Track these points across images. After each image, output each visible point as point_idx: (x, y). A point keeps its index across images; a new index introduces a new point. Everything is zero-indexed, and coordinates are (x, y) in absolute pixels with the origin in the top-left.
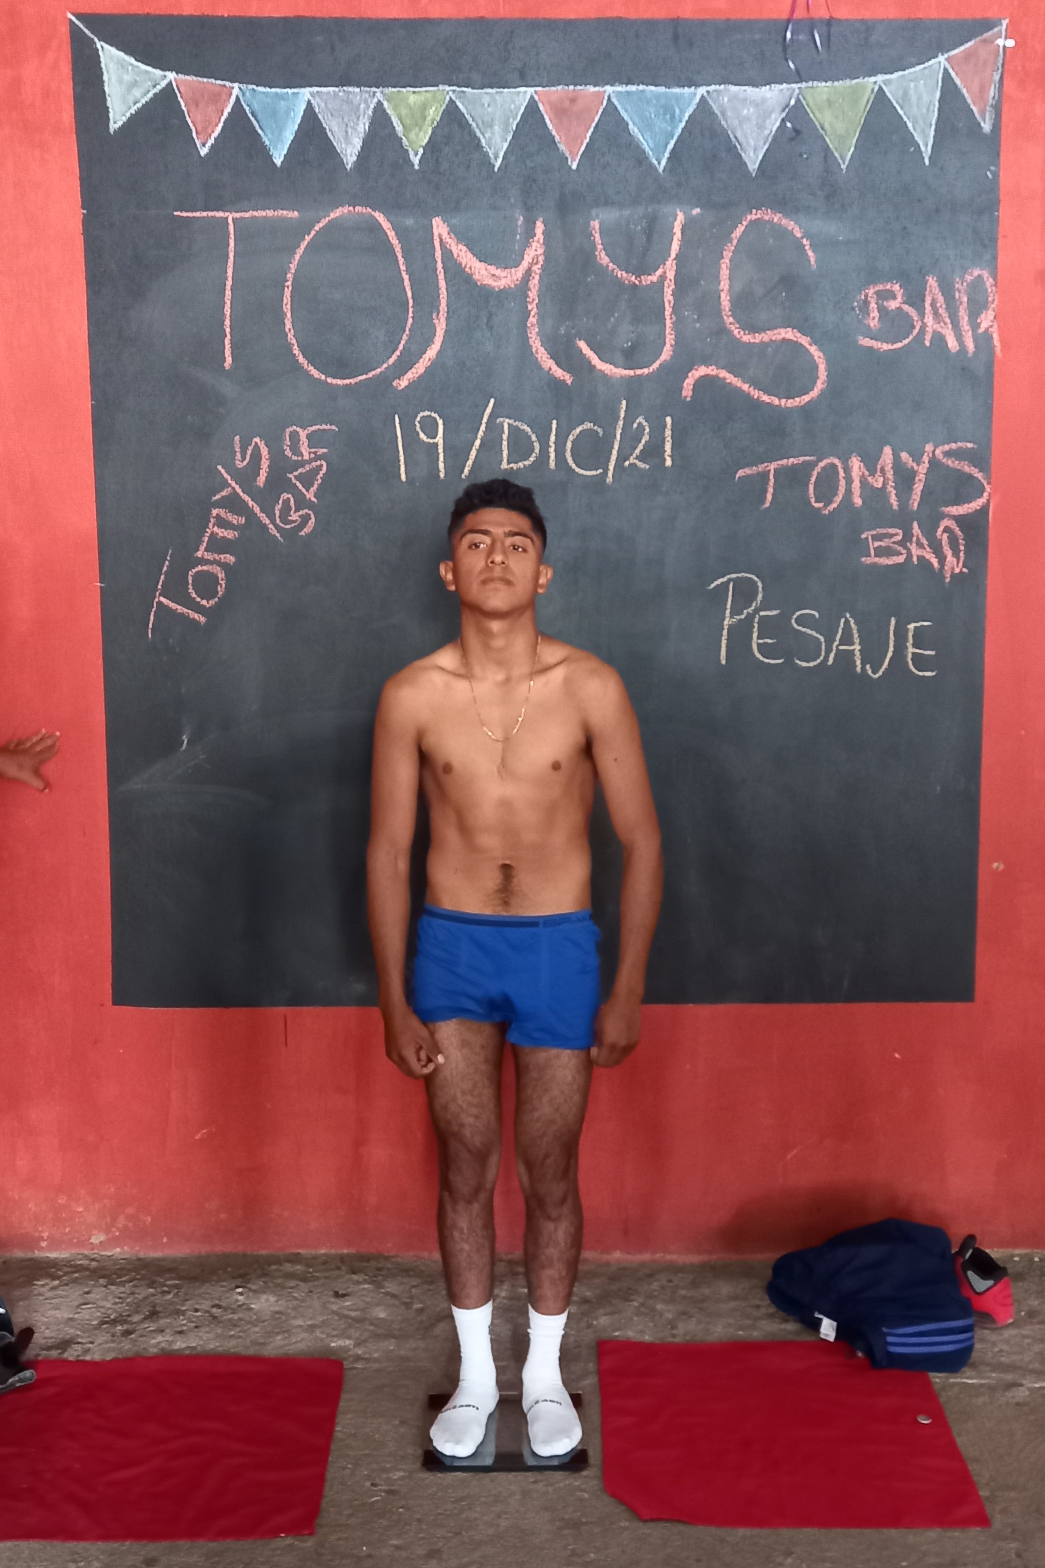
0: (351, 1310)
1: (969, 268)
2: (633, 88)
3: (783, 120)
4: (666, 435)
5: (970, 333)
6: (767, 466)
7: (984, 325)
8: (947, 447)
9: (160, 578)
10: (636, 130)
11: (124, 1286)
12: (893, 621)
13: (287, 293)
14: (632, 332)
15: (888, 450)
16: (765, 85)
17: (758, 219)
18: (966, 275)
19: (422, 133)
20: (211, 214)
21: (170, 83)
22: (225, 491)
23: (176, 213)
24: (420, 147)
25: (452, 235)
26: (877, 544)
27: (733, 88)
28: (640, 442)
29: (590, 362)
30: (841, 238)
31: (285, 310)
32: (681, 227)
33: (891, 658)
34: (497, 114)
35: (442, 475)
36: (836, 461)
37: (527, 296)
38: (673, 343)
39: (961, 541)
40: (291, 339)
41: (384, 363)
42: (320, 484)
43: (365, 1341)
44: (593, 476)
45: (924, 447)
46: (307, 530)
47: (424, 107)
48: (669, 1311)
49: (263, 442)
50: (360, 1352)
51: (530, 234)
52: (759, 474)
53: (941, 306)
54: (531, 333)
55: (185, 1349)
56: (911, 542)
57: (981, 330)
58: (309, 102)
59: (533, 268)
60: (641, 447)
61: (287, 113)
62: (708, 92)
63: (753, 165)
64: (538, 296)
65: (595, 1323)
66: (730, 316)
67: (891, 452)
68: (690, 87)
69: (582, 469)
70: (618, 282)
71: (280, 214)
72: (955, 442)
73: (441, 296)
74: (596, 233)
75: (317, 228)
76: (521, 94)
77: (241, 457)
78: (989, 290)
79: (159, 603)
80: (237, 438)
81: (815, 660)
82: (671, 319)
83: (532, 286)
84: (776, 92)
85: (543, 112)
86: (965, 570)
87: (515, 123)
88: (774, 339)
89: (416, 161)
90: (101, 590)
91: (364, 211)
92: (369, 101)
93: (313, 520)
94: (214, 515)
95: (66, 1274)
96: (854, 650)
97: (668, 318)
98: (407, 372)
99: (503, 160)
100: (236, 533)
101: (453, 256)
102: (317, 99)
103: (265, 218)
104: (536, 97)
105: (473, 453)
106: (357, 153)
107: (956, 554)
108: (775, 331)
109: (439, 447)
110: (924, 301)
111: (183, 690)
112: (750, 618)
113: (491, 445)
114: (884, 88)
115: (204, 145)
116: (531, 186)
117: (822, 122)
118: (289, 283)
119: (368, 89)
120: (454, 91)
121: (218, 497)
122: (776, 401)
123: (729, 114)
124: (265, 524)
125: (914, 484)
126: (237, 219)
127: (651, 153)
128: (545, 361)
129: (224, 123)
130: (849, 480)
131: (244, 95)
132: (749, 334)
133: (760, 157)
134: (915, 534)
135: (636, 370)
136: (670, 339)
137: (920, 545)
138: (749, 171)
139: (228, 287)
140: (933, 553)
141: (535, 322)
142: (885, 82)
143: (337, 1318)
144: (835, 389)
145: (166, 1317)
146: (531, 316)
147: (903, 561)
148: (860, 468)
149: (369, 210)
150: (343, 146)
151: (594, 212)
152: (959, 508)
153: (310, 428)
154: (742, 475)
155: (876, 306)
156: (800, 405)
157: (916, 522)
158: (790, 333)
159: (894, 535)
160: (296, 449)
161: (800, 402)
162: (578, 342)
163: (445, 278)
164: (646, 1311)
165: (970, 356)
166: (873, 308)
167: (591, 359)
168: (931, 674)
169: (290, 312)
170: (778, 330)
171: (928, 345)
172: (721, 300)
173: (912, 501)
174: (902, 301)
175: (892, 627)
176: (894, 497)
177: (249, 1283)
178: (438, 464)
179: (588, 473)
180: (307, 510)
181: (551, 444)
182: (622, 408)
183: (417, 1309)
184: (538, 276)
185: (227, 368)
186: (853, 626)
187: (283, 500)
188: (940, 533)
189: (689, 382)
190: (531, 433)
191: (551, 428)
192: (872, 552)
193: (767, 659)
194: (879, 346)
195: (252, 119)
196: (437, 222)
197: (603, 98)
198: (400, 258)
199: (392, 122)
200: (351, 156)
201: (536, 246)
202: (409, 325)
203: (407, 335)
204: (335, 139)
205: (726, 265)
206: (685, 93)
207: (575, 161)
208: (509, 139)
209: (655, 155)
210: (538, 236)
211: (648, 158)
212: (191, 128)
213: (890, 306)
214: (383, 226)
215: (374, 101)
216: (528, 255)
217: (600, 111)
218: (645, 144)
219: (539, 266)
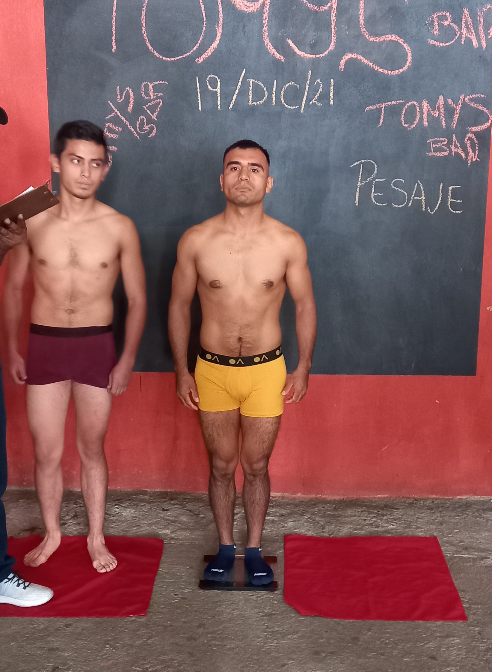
0: (170, 517)
1: (484, 5)
4: (331, 89)
5: (484, 38)
6: (381, 105)
7: (491, 34)
8: (471, 97)
12: (441, 185)
13: (143, 13)
14: (315, 36)
15: (441, 98)
18: (483, 8)
22: (112, 114)
26: (434, 146)
28: (318, 92)
29: (294, 50)
31: (142, 22)
33: (440, 204)
35: (219, 107)
36: (415, 103)
37: (263, 16)
38: (335, 41)
39: (476, 145)
40: (145, 37)
41: (191, 50)
42: (159, 111)
43: (176, 531)
44: (294, 109)
45: (460, 96)
46: (153, 134)
48: (322, 521)
49: (131, 90)
50: (173, 536)
52: (376, 109)
53: (470, 23)
54: (264, 35)
56: (452, 145)
57: (489, 37)
59: (266, 2)
60: (318, 94)
64: (268, 16)
65: (286, 525)
66: (364, 28)
67: (443, 99)
69: (288, 105)
70: (308, 9)
72: (475, 94)
73: (220, 16)
77: (120, 97)
80: (118, 87)
81: (402, 205)
82: (334, 29)
83: (265, 11)
86: (478, 159)
88: (385, 40)
93: (155, 130)
94: (107, 126)
95: (34, 497)
96: (422, 199)
98: (202, 55)
100: (117, 135)
105: (235, 96)
107: (474, 151)
108: (386, 36)
109: (218, 93)
110: (461, 21)
112: (371, 182)
113: (243, 93)
118: (144, 9)
121: (108, 117)
122: (386, 72)
124: (132, 131)
125: (454, 115)
128: (271, 50)
130: (422, 113)
132: (373, 37)
134: (454, 141)
135: (316, 55)
136: (333, 39)
137: (456, 147)
139: (114, 10)
140: (462, 151)
141: (267, 30)
143: (163, 520)
144: (416, 66)
145: (81, 518)
146: (265, 27)
147: (447, 154)
148: (427, 107)
152: (477, 128)
153: (154, 83)
154: (368, 109)
155: (437, 24)
156: (398, 74)
157: (454, 135)
158: (394, 37)
159: (443, 141)
160: (147, 93)
161: (398, 73)
162: (288, 40)
163: (222, 7)
164: (311, 521)
165: (484, 50)
166: (436, 24)
167: (294, 49)
168: (459, 212)
169: (144, 23)
170: (388, 35)
171: (463, 44)
172: (360, 20)
173: (453, 124)
174: (450, 21)
175: (441, 188)
176: (444, 122)
177: (121, 503)
178: (217, 102)
179: (292, 108)
180: (152, 125)
181: (273, 92)
182: (309, 74)
183: (201, 517)
184: (268, 6)
185: (113, 52)
186: (421, 187)
187: (141, 119)
188: (466, 140)
189: (343, 61)
190: (264, 87)
191: (274, 84)
192: (432, 149)
193: (378, 203)
194: (438, 44)
202: (204, 30)
203: (202, 36)
205: (362, 1)
213: (444, 24)
219: (269, 1)
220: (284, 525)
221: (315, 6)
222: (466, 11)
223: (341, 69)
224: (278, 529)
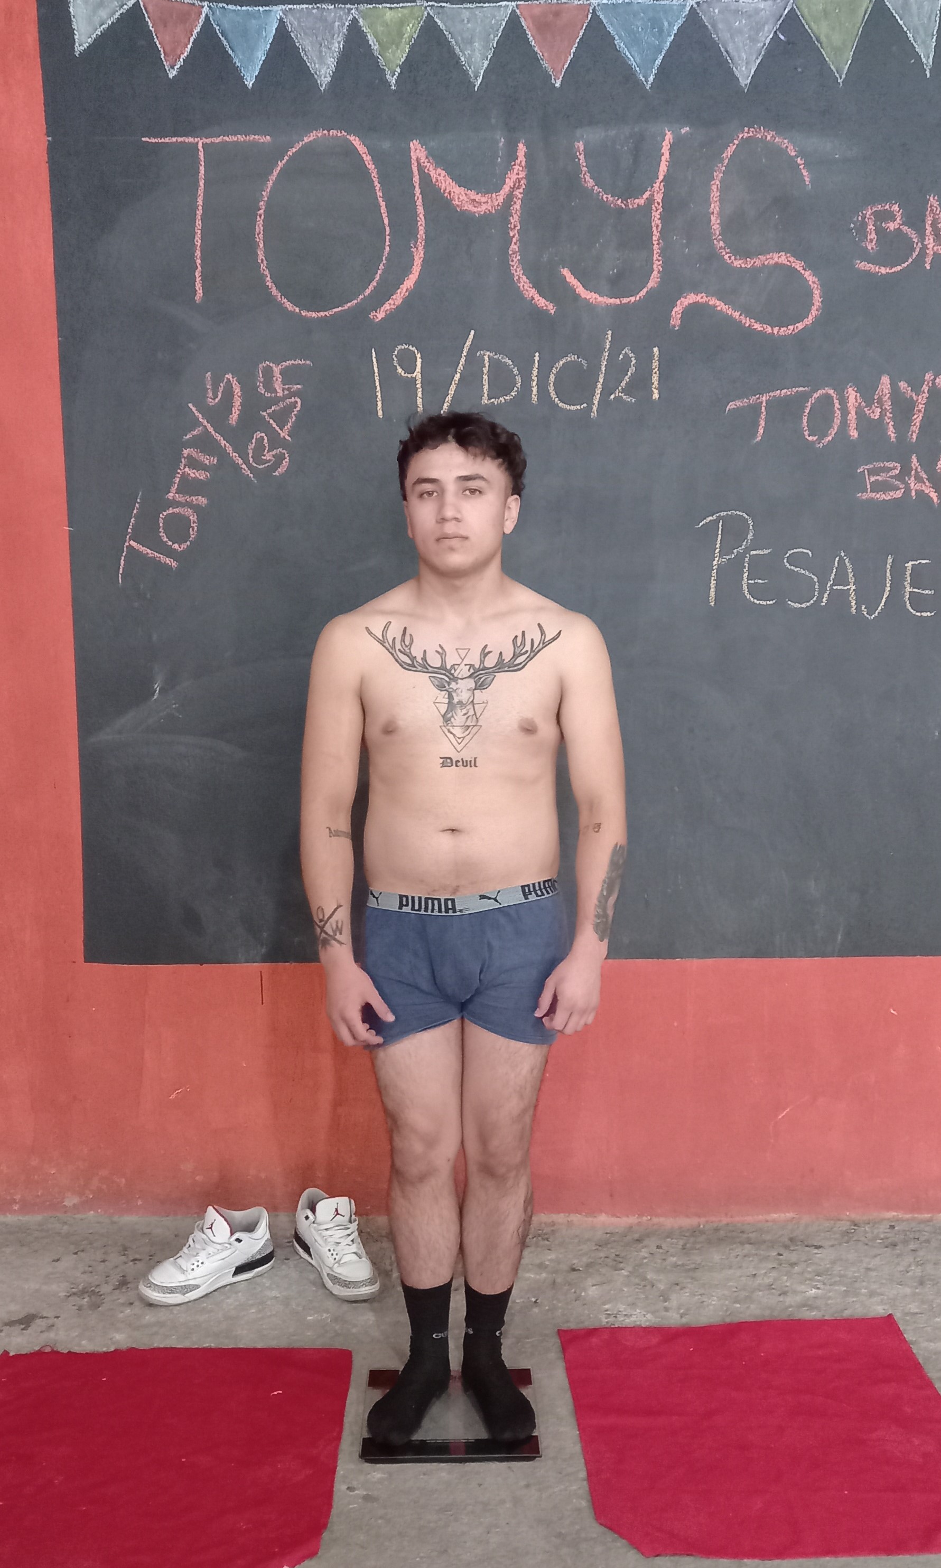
3: (776, 32)
4: (654, 367)
6: (758, 398)
9: (130, 522)
10: (622, 45)
11: (95, 1253)
12: (890, 561)
13: (260, 222)
14: (618, 259)
15: (885, 380)
17: (750, 137)
19: (399, 51)
20: (180, 139)
21: (137, 3)
22: (196, 431)
23: (144, 139)
24: (397, 66)
25: (430, 158)
26: (872, 479)
28: (626, 374)
29: (574, 291)
30: (837, 156)
31: (258, 240)
32: (669, 147)
33: (886, 598)
34: (477, 31)
36: (831, 392)
37: (508, 222)
38: (661, 269)
40: (264, 270)
41: (360, 294)
42: (295, 421)
43: (343, 1315)
44: (577, 411)
45: (923, 376)
46: (281, 470)
47: (401, 24)
48: (661, 1281)
49: (235, 379)
51: (512, 156)
52: (750, 406)
54: (512, 261)
56: (909, 476)
59: (514, 193)
60: (627, 379)
61: (259, 32)
62: (698, 3)
63: (744, 81)
64: (520, 222)
66: (721, 240)
67: (888, 382)
69: (565, 403)
70: (603, 205)
71: (251, 139)
73: (419, 224)
74: (580, 154)
75: (290, 153)
76: (502, 9)
77: (213, 394)
79: (130, 547)
80: (209, 373)
81: (808, 602)
82: (658, 244)
83: (513, 212)
84: (770, 3)
85: (525, 27)
87: (496, 39)
88: (766, 263)
89: (392, 81)
90: (69, 534)
91: (339, 134)
92: (344, 18)
93: (287, 460)
94: (185, 455)
95: (36, 1239)
96: (850, 589)
97: (655, 243)
98: (384, 303)
99: (483, 78)
100: (208, 473)
101: (431, 180)
102: (290, 17)
103: (237, 143)
104: (517, 11)
105: (453, 387)
106: (332, 74)
108: (768, 257)
109: (417, 382)
110: (924, 221)
111: (155, 637)
112: (740, 557)
113: (471, 379)
115: (172, 67)
116: (512, 106)
117: (818, 33)
118: (262, 211)
119: (343, 6)
120: (432, 6)
121: (189, 436)
122: (769, 330)
123: (720, 26)
124: (238, 463)
125: (913, 415)
126: (206, 143)
127: (637, 69)
128: (527, 291)
129: (194, 43)
130: (845, 412)
131: (213, 14)
132: (740, 259)
133: (752, 73)
134: (914, 468)
135: (621, 299)
136: (657, 265)
137: (918, 479)
138: (741, 86)
139: (199, 217)
140: (932, 488)
141: (517, 250)
143: (314, 1288)
144: (832, 315)
146: (513, 244)
147: (900, 496)
148: (856, 398)
149: (344, 133)
150: (317, 66)
151: (578, 132)
153: (284, 363)
154: (732, 407)
155: (874, 228)
156: (793, 333)
157: (914, 455)
158: (784, 257)
159: (891, 469)
160: (269, 386)
161: (793, 330)
162: (562, 270)
163: (423, 204)
166: (871, 229)
167: (575, 287)
168: (929, 614)
169: (262, 242)
170: (771, 254)
171: (928, 268)
172: (711, 224)
173: (910, 433)
174: (901, 222)
176: (891, 428)
178: (417, 400)
179: (572, 408)
180: (281, 449)
181: (533, 378)
182: (607, 338)
184: (520, 201)
185: (197, 302)
186: (848, 565)
187: (256, 439)
188: (939, 466)
189: (677, 311)
190: (512, 366)
191: (534, 360)
192: (869, 487)
193: (758, 600)
194: (877, 269)
195: (223, 39)
196: (414, 145)
197: (589, 11)
198: (376, 183)
199: (368, 41)
200: (325, 77)
201: (518, 169)
202: (386, 254)
203: (384, 265)
204: (308, 58)
205: (716, 186)
206: (673, 5)
207: (559, 79)
208: (489, 57)
209: (643, 71)
210: (519, 160)
211: (635, 75)
212: (160, 49)
213: (888, 227)
214: (359, 150)
215: (349, 19)
216: (510, 178)
217: (585, 25)
218: (632, 59)
219: (521, 190)
221: (616, 198)
222: (933, 201)
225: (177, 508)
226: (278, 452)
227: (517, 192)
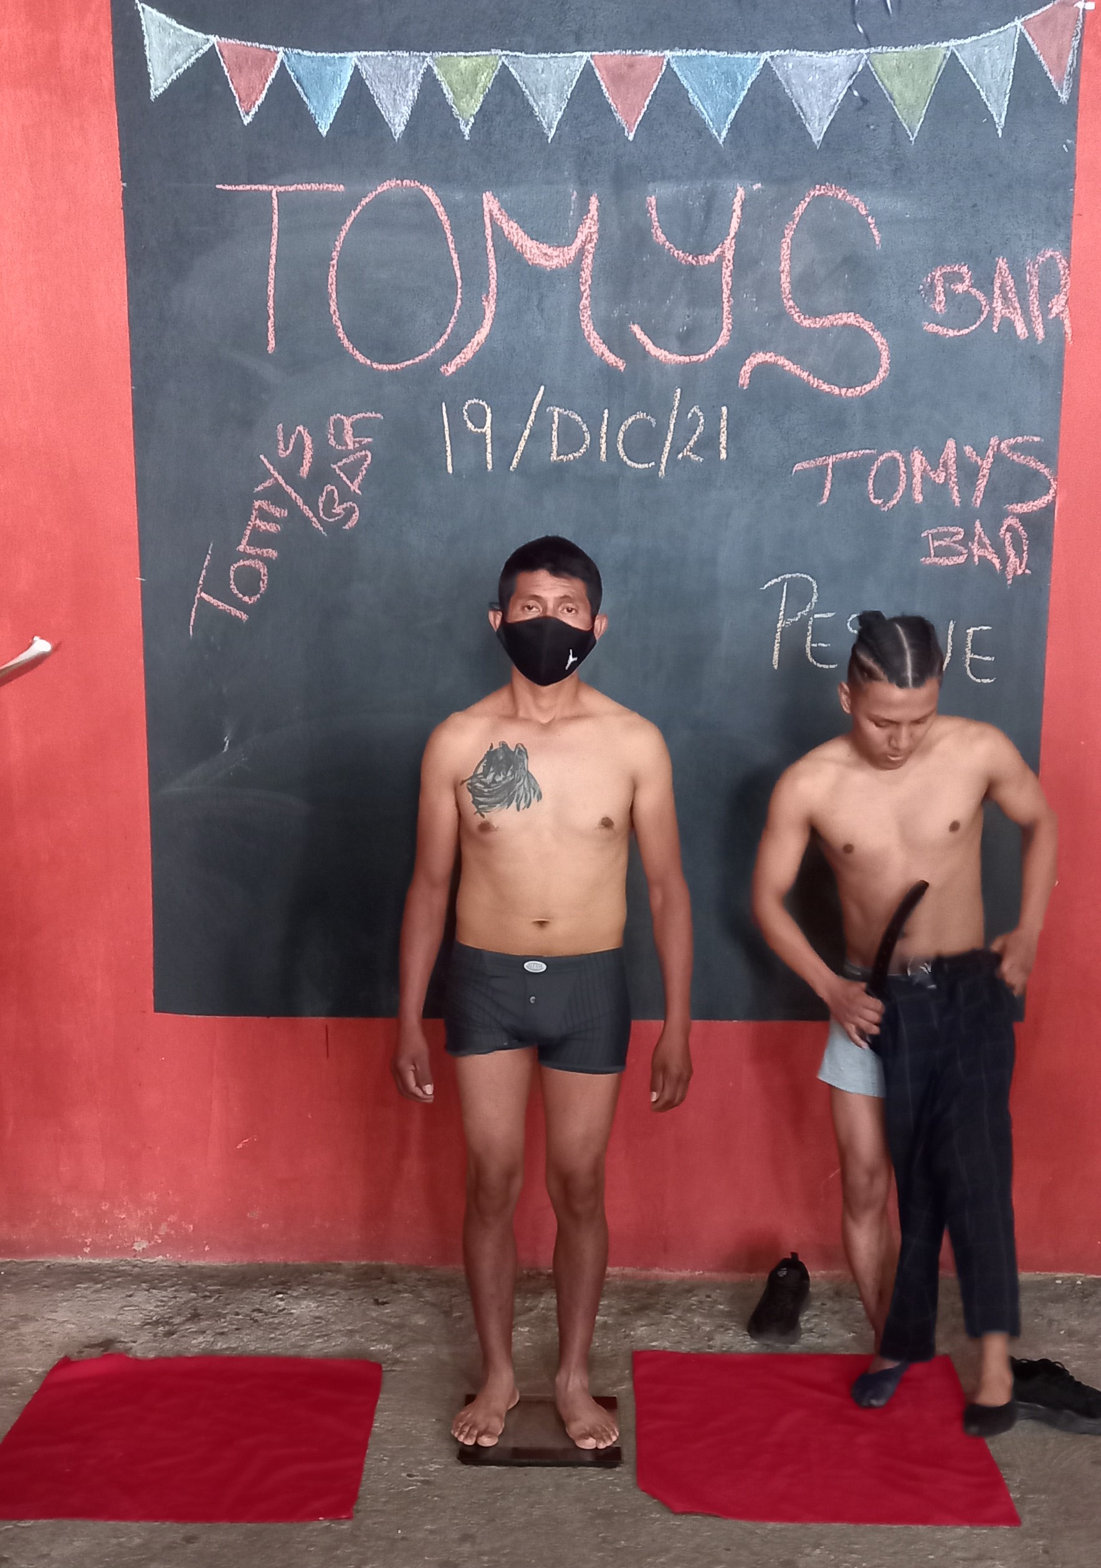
0: (391, 1317)
1: (1041, 249)
2: (694, 53)
3: (850, 88)
4: (722, 426)
5: (1040, 318)
6: (826, 460)
7: (1055, 311)
8: (1012, 441)
9: (200, 574)
10: (696, 99)
11: (166, 1290)
12: (952, 626)
13: (333, 273)
14: (689, 316)
15: (951, 444)
16: (833, 51)
17: (822, 194)
18: (1038, 257)
19: (473, 100)
20: (254, 187)
21: (213, 46)
22: (268, 482)
23: (218, 186)
24: (471, 116)
25: (503, 210)
26: (936, 544)
27: (799, 53)
28: (695, 433)
29: (645, 347)
30: (908, 216)
31: (330, 291)
32: (740, 203)
34: (552, 81)
35: (490, 467)
36: (897, 455)
37: (580, 276)
38: (731, 328)
39: (1024, 541)
40: (336, 321)
41: (431, 347)
42: (365, 475)
43: (404, 1346)
44: (645, 468)
45: (989, 440)
46: (351, 524)
47: (476, 73)
48: (706, 1324)
49: (306, 431)
50: (398, 1356)
51: (584, 210)
52: (817, 467)
53: (1011, 288)
54: (583, 316)
55: (226, 1349)
56: (973, 541)
57: (1051, 317)
58: (356, 67)
59: (586, 247)
60: (695, 438)
61: (334, 80)
62: (772, 57)
63: (817, 138)
64: (591, 276)
65: (632, 1333)
67: (954, 446)
68: (753, 52)
69: (634, 462)
70: (674, 263)
71: (325, 188)
72: (1022, 436)
73: (491, 277)
74: (652, 209)
75: (363, 203)
76: (577, 59)
77: (284, 446)
78: (1062, 273)
79: (201, 598)
80: (281, 425)
82: (728, 302)
83: (585, 266)
84: (843, 58)
85: (599, 79)
87: (570, 90)
88: (835, 323)
89: (466, 131)
90: (140, 584)
91: (412, 185)
92: (419, 66)
93: (357, 513)
94: (256, 507)
95: (108, 1279)
97: (725, 300)
98: (455, 357)
99: (557, 129)
100: (278, 526)
101: (504, 233)
102: (365, 64)
103: (310, 192)
104: (592, 62)
105: (522, 443)
106: (406, 123)
107: (1019, 554)
108: (837, 316)
109: (487, 437)
110: (992, 284)
111: (225, 690)
112: (804, 621)
113: (540, 435)
114: (957, 54)
115: (247, 114)
116: (585, 158)
117: (890, 90)
118: (334, 262)
119: (418, 54)
120: (507, 56)
121: (260, 488)
122: (836, 391)
123: (794, 81)
124: (308, 517)
125: (978, 480)
126: (280, 192)
127: (711, 123)
128: (597, 346)
129: (268, 89)
130: (910, 475)
131: (288, 61)
132: (809, 319)
133: (825, 130)
134: (978, 533)
135: (691, 357)
136: (727, 323)
137: (982, 545)
138: (814, 143)
139: (272, 266)
140: (995, 553)
141: (588, 305)
142: (957, 47)
143: (377, 1324)
144: (898, 378)
145: (206, 1320)
146: (584, 298)
147: (963, 561)
148: (921, 462)
149: (417, 184)
150: (391, 114)
151: (651, 187)
152: (1025, 506)
153: (355, 416)
154: (799, 469)
155: (943, 290)
156: (861, 395)
157: (979, 520)
158: (853, 318)
159: (956, 534)
160: (339, 438)
161: (861, 392)
162: (632, 326)
163: (495, 257)
164: (684, 1323)
165: (1039, 343)
166: (939, 291)
167: (645, 344)
168: (988, 681)
169: (334, 293)
170: (840, 314)
171: (996, 331)
172: (782, 282)
173: (974, 498)
174: (970, 285)
175: (950, 632)
176: (956, 493)
177: (289, 1289)
178: (486, 455)
179: (640, 466)
180: (351, 503)
181: (602, 435)
182: (677, 397)
183: (456, 1318)
184: (591, 255)
185: (270, 352)
187: (327, 492)
188: (1002, 532)
189: (746, 370)
190: (582, 423)
191: (603, 417)
192: (932, 551)
193: (821, 664)
194: (945, 332)
195: (297, 85)
196: (487, 196)
197: (663, 64)
198: (449, 235)
199: (442, 90)
200: (399, 125)
201: (590, 224)
202: (457, 307)
203: (455, 318)
204: (382, 107)
205: (786, 244)
206: (748, 59)
207: (632, 131)
208: (563, 108)
209: (716, 126)
210: (592, 212)
211: (708, 129)
212: (235, 94)
213: (957, 289)
214: (432, 200)
215: (423, 67)
216: (582, 232)
217: (659, 77)
218: (705, 113)
219: (593, 245)
220: (627, 1332)
221: (687, 254)
222: (1002, 264)
223: (743, 385)
224: (617, 1341)
225: (247, 560)
226: (348, 506)
227: (588, 247)
